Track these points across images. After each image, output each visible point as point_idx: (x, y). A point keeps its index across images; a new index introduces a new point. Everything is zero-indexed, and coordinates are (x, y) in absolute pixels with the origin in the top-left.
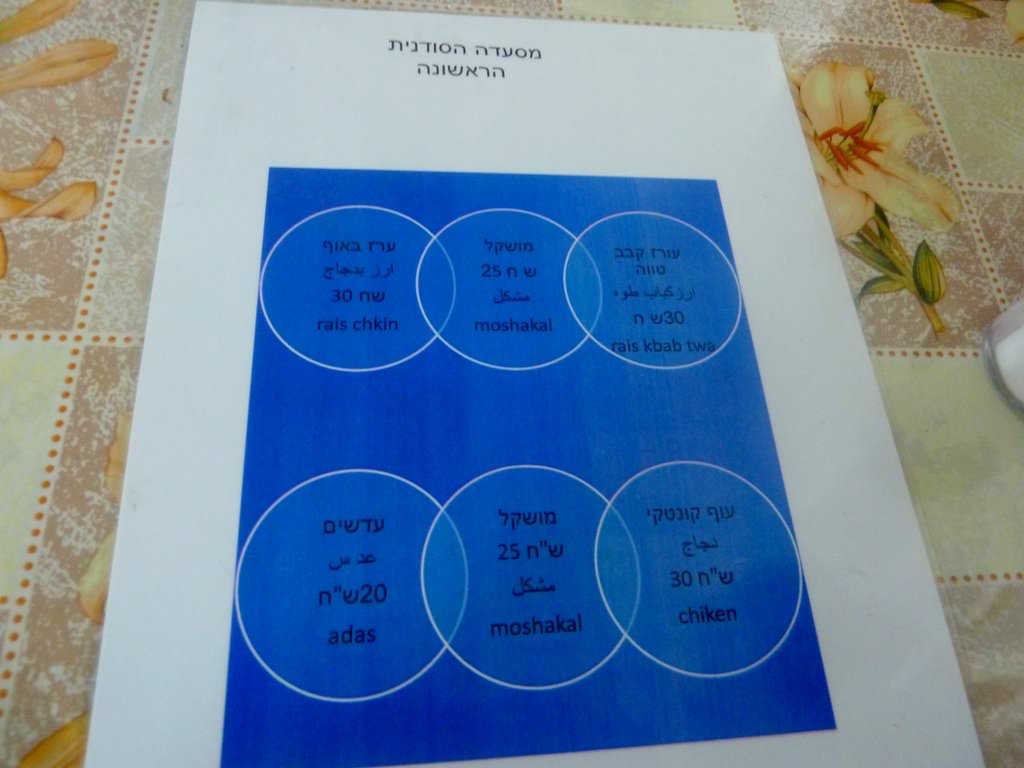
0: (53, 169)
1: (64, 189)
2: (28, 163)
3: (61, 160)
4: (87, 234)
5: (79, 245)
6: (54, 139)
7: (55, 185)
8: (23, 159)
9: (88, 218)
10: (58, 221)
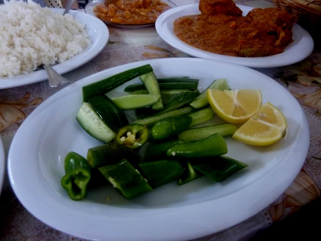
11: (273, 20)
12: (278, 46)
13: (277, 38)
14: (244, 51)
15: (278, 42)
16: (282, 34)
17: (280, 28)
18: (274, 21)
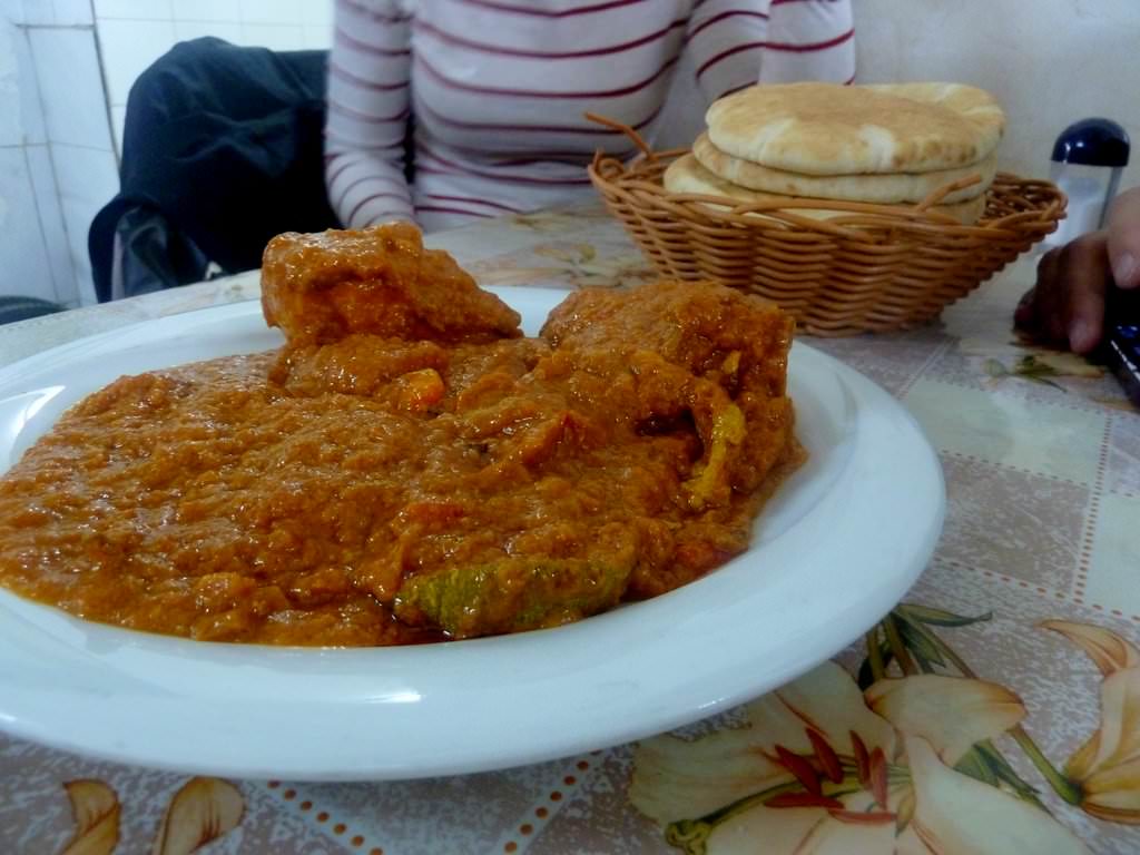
0: (117, 808)
1: (170, 812)
2: (64, 835)
3: (115, 794)
4: (280, 818)
5: (287, 836)
6: (67, 785)
7: (149, 821)
8: (50, 837)
9: (254, 806)
10: (216, 844)
11: (661, 342)
12: (709, 505)
13: (698, 453)
14: (422, 591)
15: (706, 481)
16: (727, 425)
17: (704, 385)
18: (664, 348)
